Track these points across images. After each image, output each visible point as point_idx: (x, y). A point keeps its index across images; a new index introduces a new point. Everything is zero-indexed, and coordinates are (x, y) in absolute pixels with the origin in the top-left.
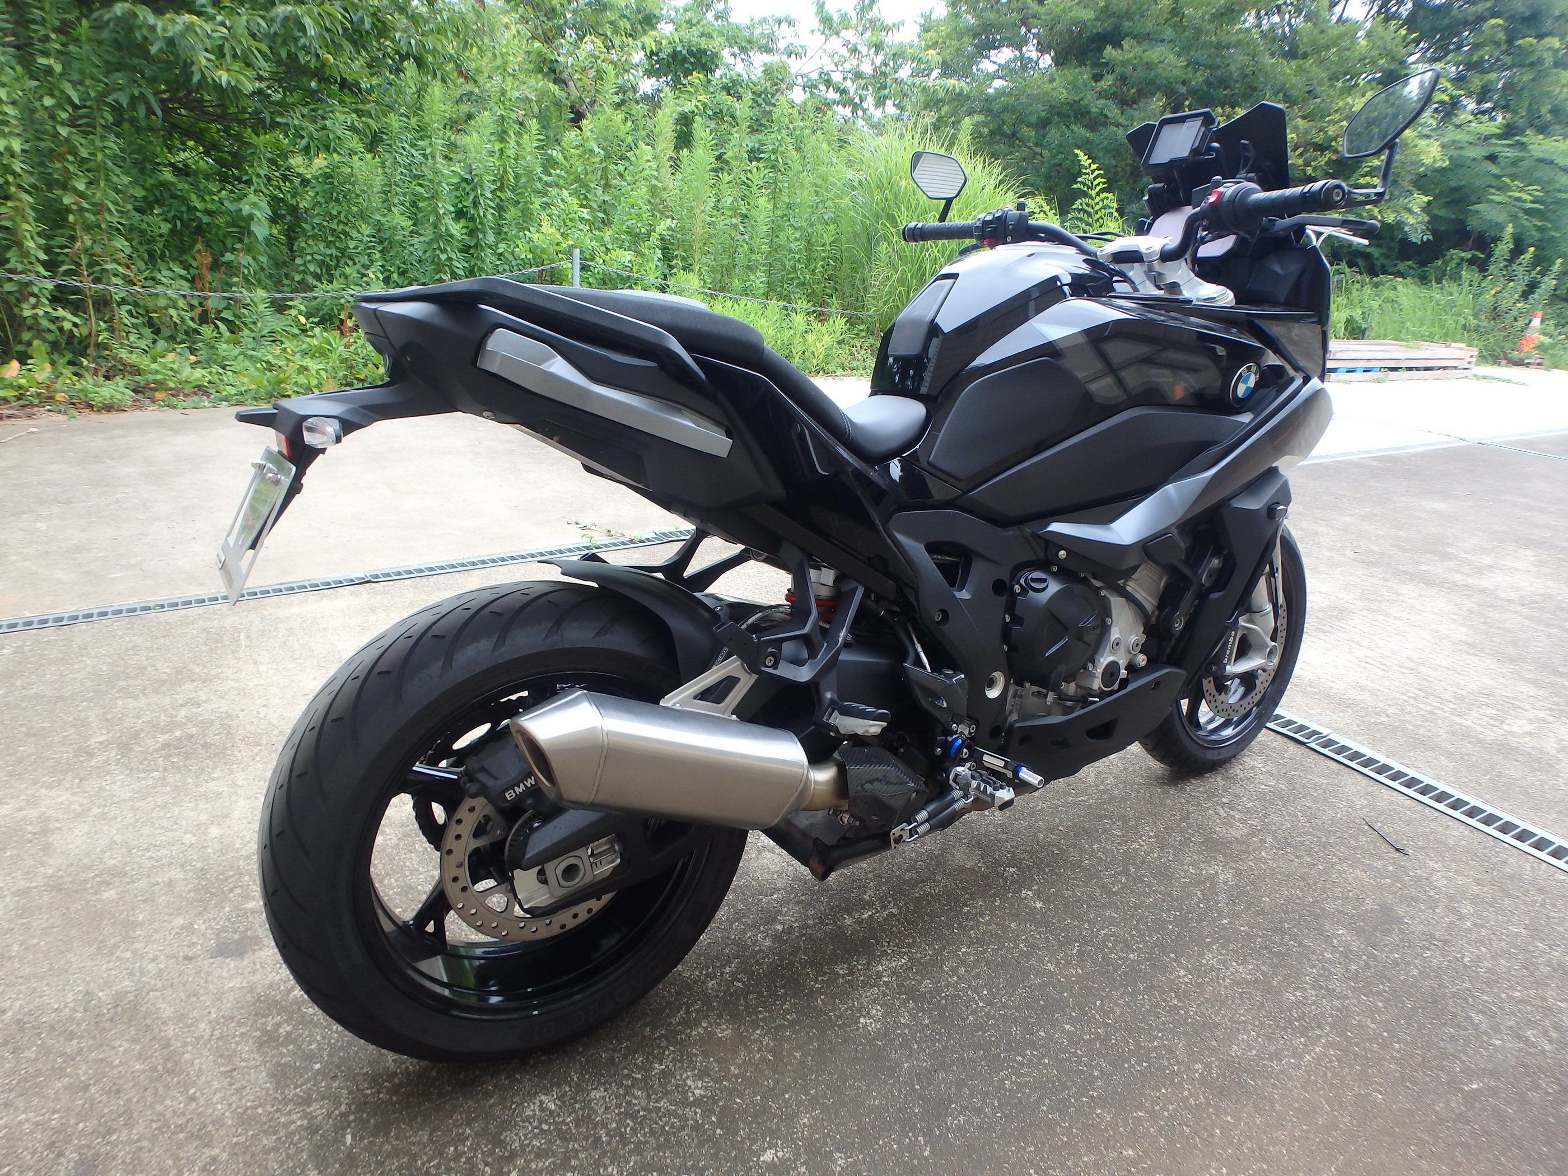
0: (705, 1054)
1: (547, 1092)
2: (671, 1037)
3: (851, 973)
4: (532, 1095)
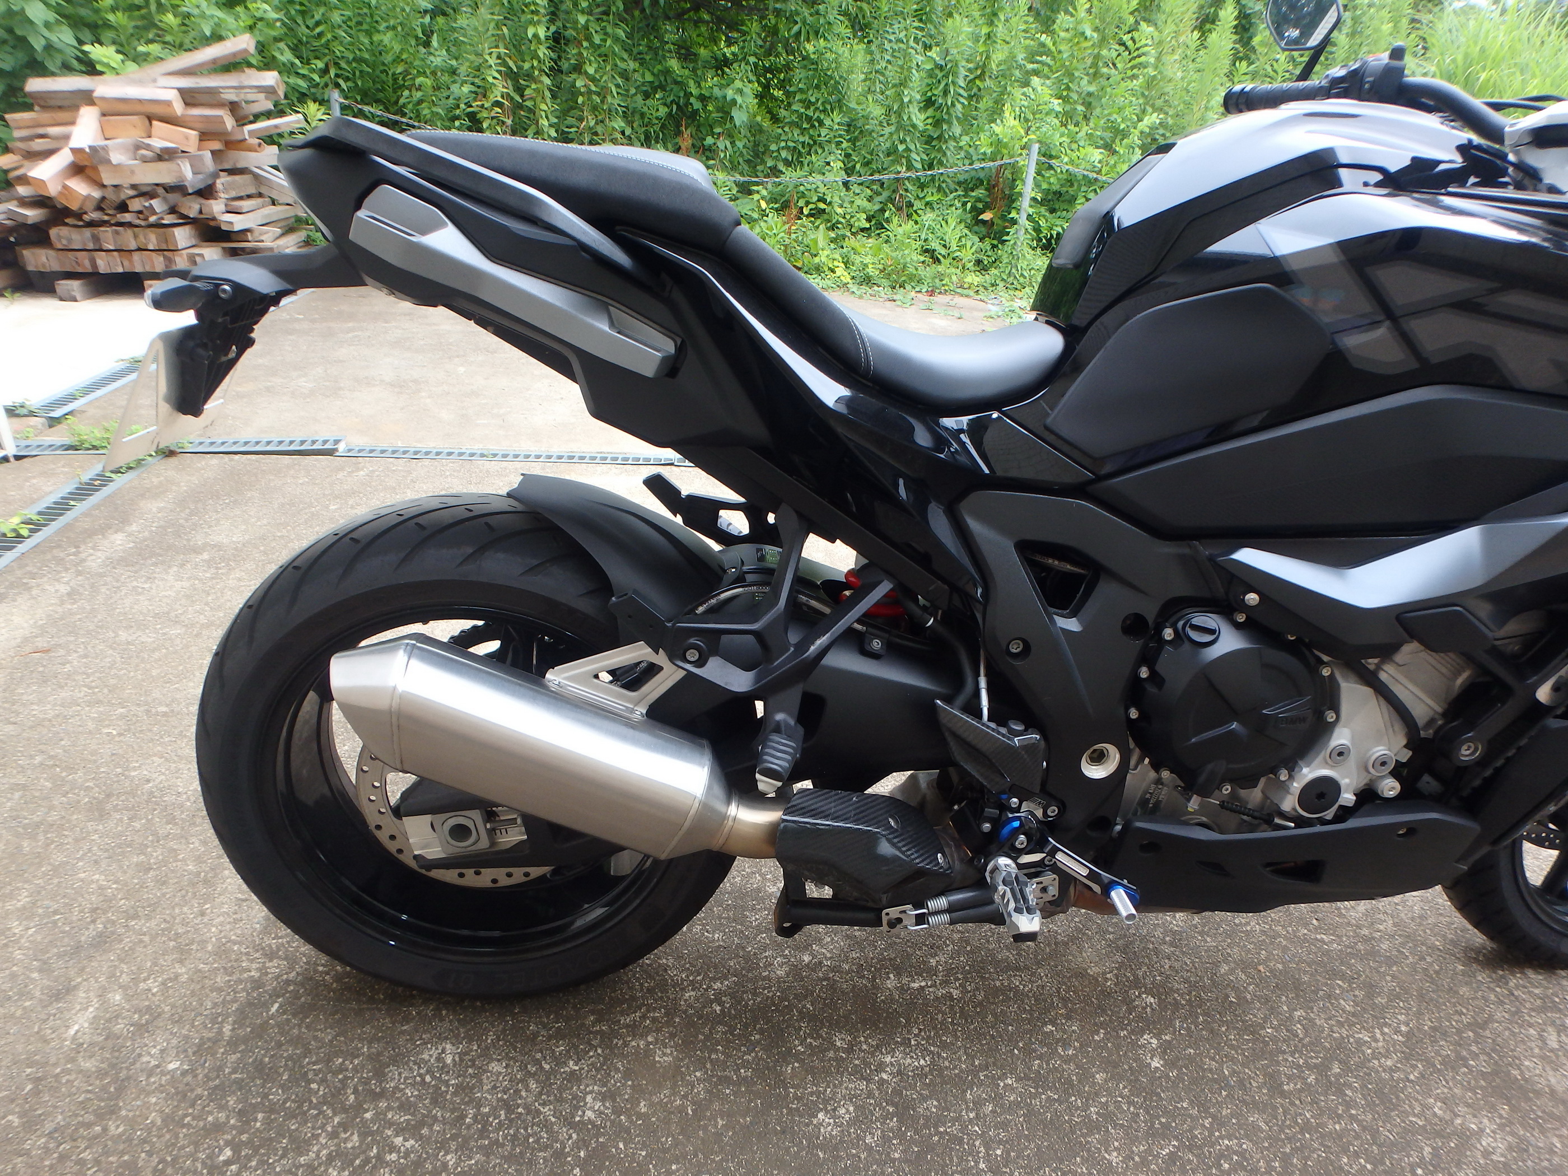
0: (627, 1074)
1: (456, 1040)
2: (607, 1039)
3: (850, 1050)
4: (441, 1038)
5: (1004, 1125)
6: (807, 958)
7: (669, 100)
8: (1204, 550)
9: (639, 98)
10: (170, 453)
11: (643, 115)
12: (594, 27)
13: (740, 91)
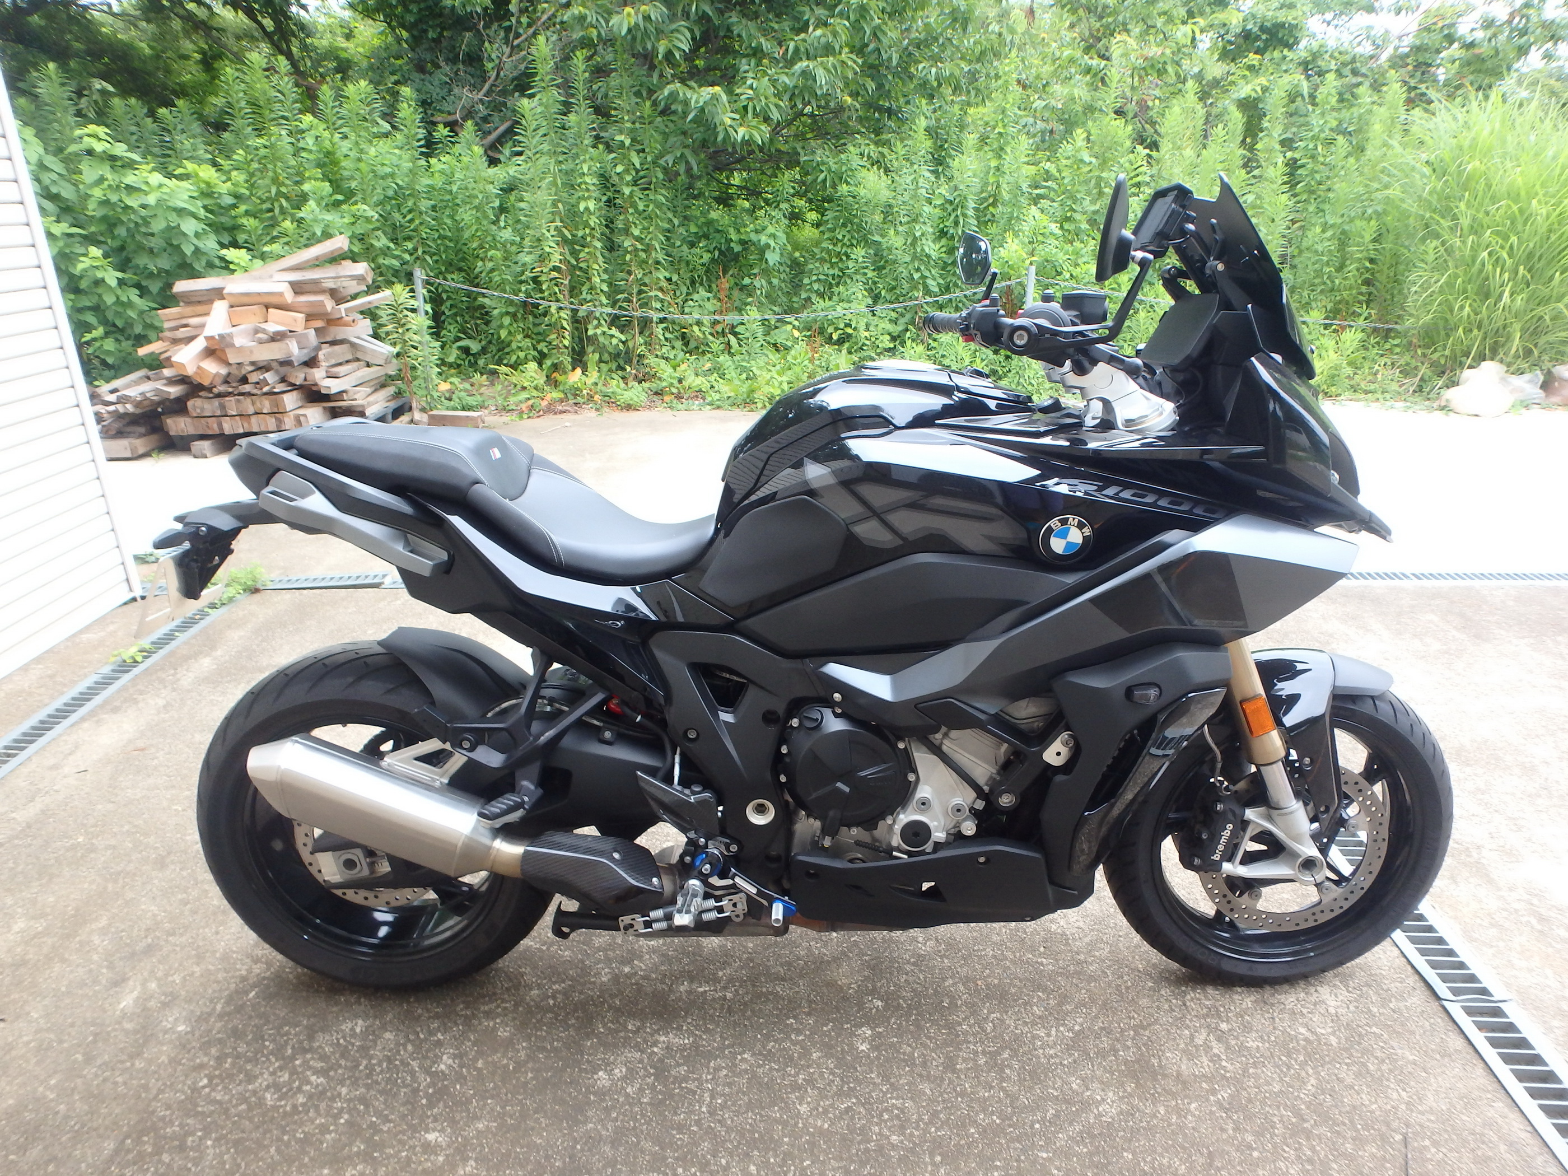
0: (474, 1044)
1: (366, 1017)
2: (468, 1021)
3: (636, 1032)
4: (356, 1016)
5: (730, 1085)
6: (627, 970)
7: (711, 248)
8: (810, 664)
9: (685, 248)
10: (256, 591)
11: (688, 263)
13: (773, 236)
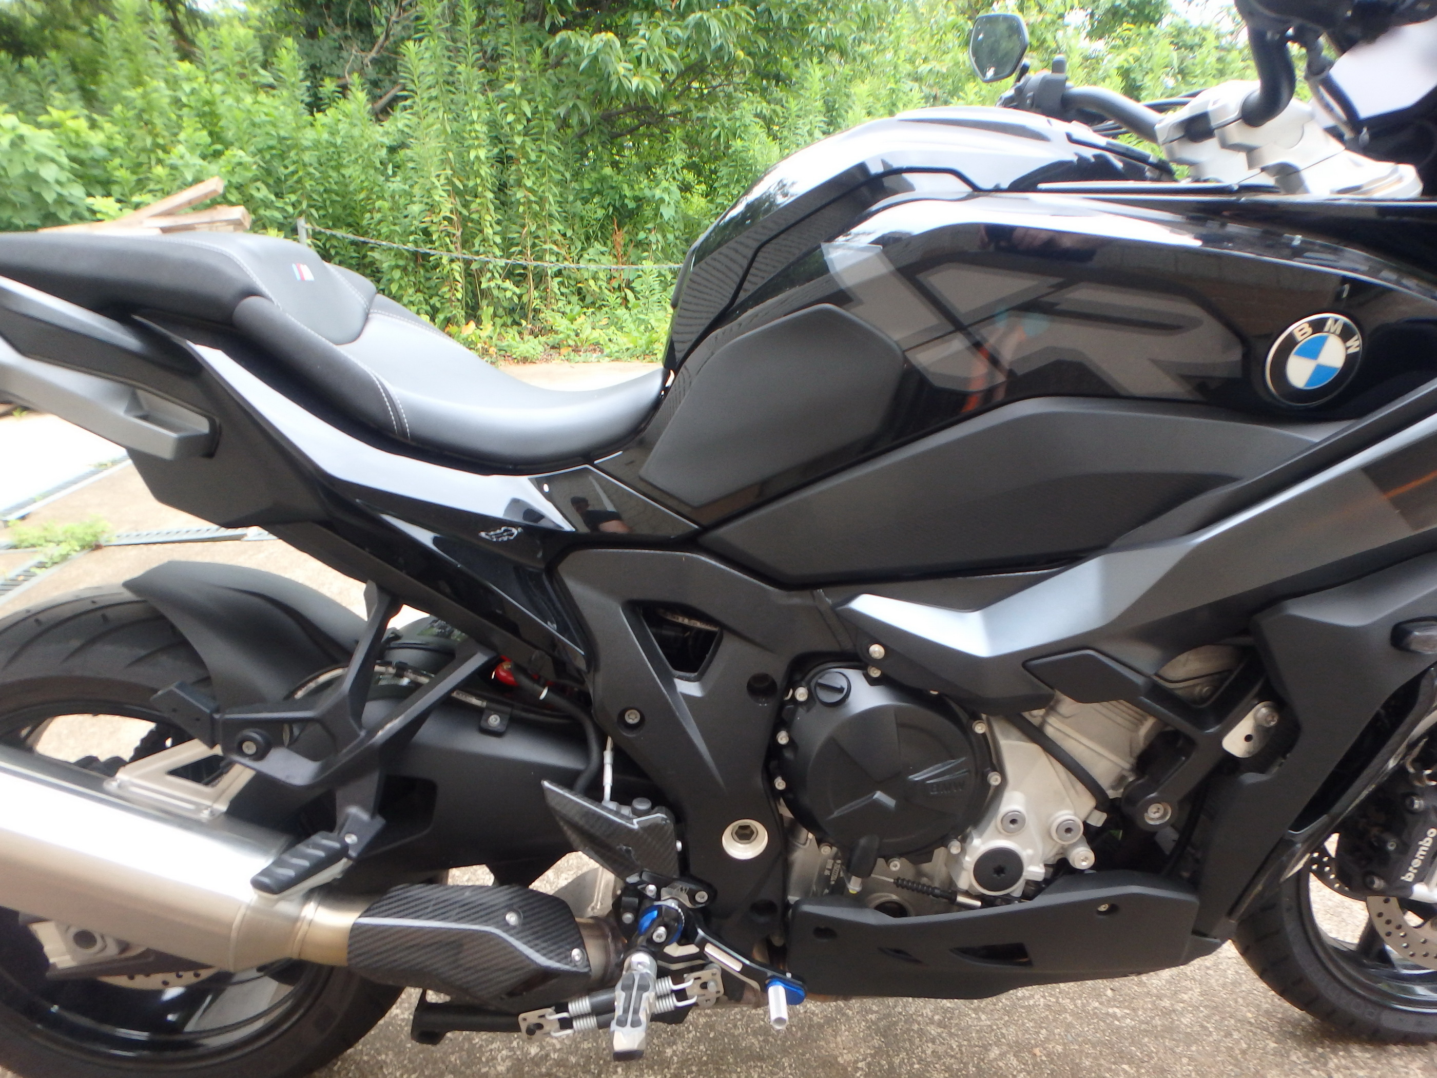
7: (605, 204)
8: (826, 598)
9: (579, 203)
10: (98, 547)
11: (582, 218)
12: (530, 147)
13: (666, 190)
